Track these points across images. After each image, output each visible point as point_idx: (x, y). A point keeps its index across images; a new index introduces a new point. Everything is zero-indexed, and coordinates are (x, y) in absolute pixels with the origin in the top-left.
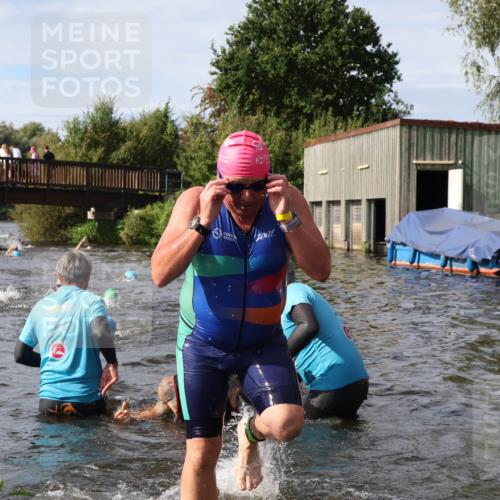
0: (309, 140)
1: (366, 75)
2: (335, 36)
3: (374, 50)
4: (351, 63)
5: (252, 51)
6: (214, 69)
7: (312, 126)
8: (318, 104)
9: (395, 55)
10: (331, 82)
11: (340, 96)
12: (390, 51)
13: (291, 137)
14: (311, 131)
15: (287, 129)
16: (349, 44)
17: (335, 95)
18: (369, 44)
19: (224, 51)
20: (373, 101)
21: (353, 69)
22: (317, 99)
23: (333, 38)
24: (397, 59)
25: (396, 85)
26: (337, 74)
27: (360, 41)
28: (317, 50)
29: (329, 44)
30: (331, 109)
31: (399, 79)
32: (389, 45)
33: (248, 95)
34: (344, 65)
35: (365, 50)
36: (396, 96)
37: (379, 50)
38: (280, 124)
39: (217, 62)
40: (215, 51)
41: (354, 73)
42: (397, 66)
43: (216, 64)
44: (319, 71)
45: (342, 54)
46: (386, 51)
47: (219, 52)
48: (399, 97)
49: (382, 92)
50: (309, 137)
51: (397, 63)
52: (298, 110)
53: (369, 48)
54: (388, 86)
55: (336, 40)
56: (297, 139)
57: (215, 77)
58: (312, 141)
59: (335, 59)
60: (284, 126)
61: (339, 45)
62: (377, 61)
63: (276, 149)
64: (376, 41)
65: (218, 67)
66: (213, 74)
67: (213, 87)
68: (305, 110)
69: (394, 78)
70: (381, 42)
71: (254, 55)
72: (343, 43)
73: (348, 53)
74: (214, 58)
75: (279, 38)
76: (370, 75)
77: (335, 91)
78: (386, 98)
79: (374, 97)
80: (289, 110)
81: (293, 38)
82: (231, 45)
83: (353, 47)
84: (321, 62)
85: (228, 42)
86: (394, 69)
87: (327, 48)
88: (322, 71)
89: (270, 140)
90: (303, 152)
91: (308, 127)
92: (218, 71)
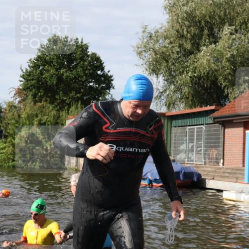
0: (69, 116)
1: (97, 86)
2: (82, 65)
3: (101, 73)
4: (90, 79)
5: (41, 71)
6: (21, 79)
7: (71, 110)
8: (73, 98)
9: (112, 76)
10: (80, 88)
11: (84, 95)
12: (109, 74)
13: (59, 114)
14: (70, 112)
15: (57, 110)
16: (90, 70)
17: (81, 94)
18: (99, 70)
19: (27, 70)
20: (100, 98)
21: (91, 82)
22: (72, 96)
23: (81, 67)
24: (112, 78)
25: (112, 91)
26: (83, 85)
27: (95, 69)
28: (73, 72)
29: (79, 69)
30: (80, 101)
31: (113, 88)
32: (109, 72)
33: (38, 92)
34: (87, 80)
35: (97, 73)
36: (112, 96)
37: (104, 73)
38: (54, 108)
39: (23, 75)
40: (22, 70)
41: (91, 84)
42: (112, 82)
43: (23, 76)
44: (74, 83)
45: (86, 75)
46: (107, 74)
47: (24, 71)
48: (113, 97)
49: (105, 94)
50: (69, 114)
51: (112, 80)
52: (63, 101)
53: (99, 72)
54: (108, 91)
55: (83, 68)
56: (62, 115)
57: (22, 83)
58: (71, 117)
59: (82, 77)
60: (56, 109)
61: (84, 70)
62: (103, 79)
63: (52, 120)
64: (102, 69)
65: (23, 78)
66: (21, 81)
67: (21, 88)
68: (66, 102)
69: (110, 87)
70: (105, 70)
71: (41, 73)
72: (86, 69)
73: (89, 74)
74: (22, 73)
75: (54, 65)
76: (99, 86)
77: (82, 92)
78: (107, 97)
79: (101, 96)
80: (59, 101)
81: (61, 66)
82: (30, 68)
83: (91, 71)
84: (75, 78)
85: (29, 66)
86: (111, 83)
87: (78, 71)
88: (75, 82)
89: (48, 115)
90: (65, 122)
91: (68, 110)
92: (23, 80)
